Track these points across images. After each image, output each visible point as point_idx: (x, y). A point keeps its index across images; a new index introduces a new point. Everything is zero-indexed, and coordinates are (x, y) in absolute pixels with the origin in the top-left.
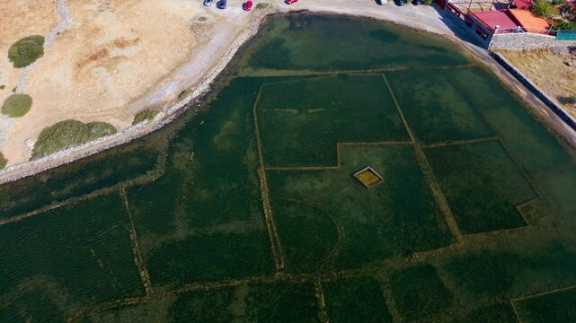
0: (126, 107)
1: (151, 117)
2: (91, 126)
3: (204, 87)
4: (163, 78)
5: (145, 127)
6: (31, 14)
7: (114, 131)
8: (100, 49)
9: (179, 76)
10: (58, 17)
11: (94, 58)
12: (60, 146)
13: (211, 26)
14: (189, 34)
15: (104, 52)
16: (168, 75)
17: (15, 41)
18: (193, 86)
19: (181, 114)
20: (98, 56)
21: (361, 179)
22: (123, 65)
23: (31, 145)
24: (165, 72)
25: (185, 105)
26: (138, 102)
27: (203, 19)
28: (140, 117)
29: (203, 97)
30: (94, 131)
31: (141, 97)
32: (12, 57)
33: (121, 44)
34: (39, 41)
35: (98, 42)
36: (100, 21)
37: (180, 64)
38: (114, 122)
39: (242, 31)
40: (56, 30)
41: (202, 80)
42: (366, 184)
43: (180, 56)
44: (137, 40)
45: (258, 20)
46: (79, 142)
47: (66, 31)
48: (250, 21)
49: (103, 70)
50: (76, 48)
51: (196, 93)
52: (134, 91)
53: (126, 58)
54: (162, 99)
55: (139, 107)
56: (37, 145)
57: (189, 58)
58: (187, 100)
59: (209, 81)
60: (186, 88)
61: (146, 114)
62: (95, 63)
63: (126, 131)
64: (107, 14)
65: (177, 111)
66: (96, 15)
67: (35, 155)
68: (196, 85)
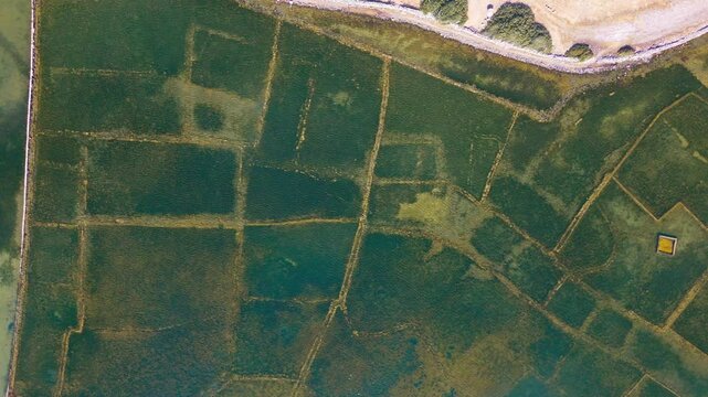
0: (575, 27)
3: (647, 55)
4: (627, 12)
7: (549, 51)
9: (641, 21)
16: (633, 13)
18: (641, 45)
19: (606, 71)
21: (660, 243)
24: (635, 6)
25: (616, 64)
26: (588, 29)
29: (636, 66)
31: (594, 23)
37: (653, 5)
38: (555, 37)
41: (651, 46)
42: (660, 248)
51: (636, 57)
52: (594, 11)
54: (607, 39)
58: (622, 59)
59: (657, 51)
60: (632, 44)
65: (606, 65)
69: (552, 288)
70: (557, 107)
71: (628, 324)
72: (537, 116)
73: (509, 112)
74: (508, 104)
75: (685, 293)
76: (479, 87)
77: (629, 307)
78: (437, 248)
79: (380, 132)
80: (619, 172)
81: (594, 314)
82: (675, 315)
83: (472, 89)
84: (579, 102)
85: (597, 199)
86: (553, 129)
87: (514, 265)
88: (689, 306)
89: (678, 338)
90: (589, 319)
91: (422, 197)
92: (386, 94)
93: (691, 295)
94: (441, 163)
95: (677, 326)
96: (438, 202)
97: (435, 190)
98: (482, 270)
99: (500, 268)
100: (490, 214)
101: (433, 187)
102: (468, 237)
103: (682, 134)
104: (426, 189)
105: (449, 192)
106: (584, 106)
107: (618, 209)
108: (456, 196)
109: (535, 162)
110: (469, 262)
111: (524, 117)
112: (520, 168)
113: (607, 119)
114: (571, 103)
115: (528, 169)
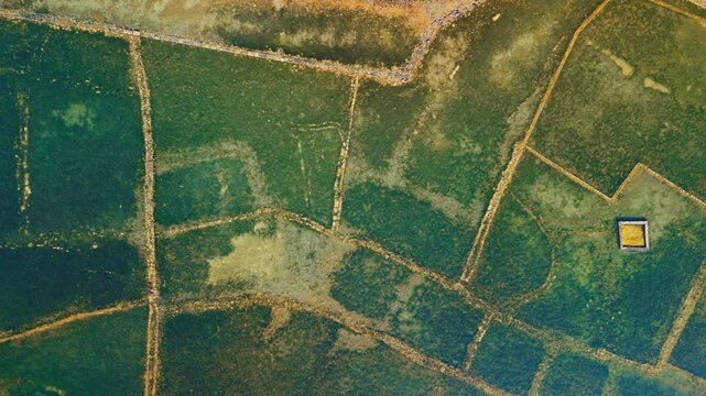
21: (622, 232)
42: (623, 242)
69: (471, 339)
70: (417, 57)
71: (601, 370)
72: (389, 77)
73: (344, 82)
74: (339, 68)
75: (679, 303)
76: (288, 51)
77: (596, 344)
78: (281, 316)
79: (149, 155)
80: (534, 136)
81: (544, 366)
82: (671, 342)
83: (278, 57)
84: (449, 42)
85: (510, 188)
86: (418, 93)
87: (405, 316)
88: (690, 322)
89: (683, 375)
90: (539, 376)
91: (238, 241)
92: (144, 92)
93: (689, 304)
94: (257, 183)
95: (678, 358)
96: (267, 244)
97: (259, 226)
98: (357, 333)
99: (384, 325)
100: (351, 246)
101: (253, 222)
102: (325, 288)
103: (618, 56)
104: (243, 228)
105: (280, 225)
106: (457, 46)
107: (545, 194)
108: (294, 229)
109: (402, 150)
110: (334, 328)
111: (369, 84)
112: (379, 164)
113: (498, 58)
114: (436, 46)
115: (393, 162)
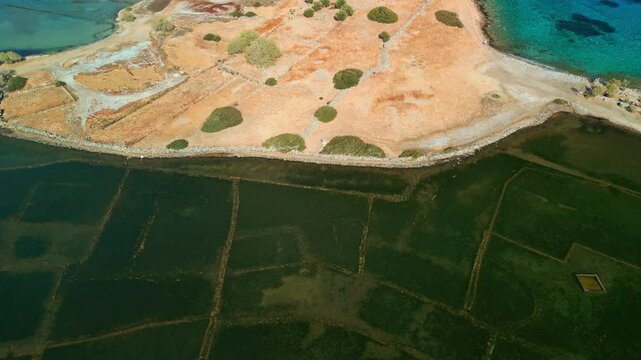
0: (399, 143)
1: (415, 157)
2: (369, 146)
3: (470, 150)
4: (438, 132)
5: (408, 162)
6: (361, 53)
7: (383, 156)
8: (399, 94)
9: (453, 134)
10: (379, 61)
11: (392, 99)
12: (342, 152)
13: (501, 105)
14: (477, 105)
15: (401, 97)
16: (444, 131)
17: (342, 69)
18: (461, 146)
19: (440, 164)
20: (396, 98)
21: (581, 281)
22: (412, 112)
23: (325, 144)
24: (442, 127)
25: (446, 159)
26: (411, 143)
27: (497, 96)
28: (406, 153)
29: (464, 158)
30: (370, 150)
31: (414, 139)
32: (335, 79)
33: (417, 95)
34: (359, 74)
35: (400, 89)
36: (408, 73)
37: (458, 126)
38: (386, 149)
39: (528, 118)
40: (374, 70)
41: (470, 144)
42: (585, 287)
43: (461, 119)
44: (431, 96)
45: (549, 113)
46: (357, 154)
47: (380, 73)
48: (541, 112)
49: (395, 110)
50: (382, 87)
51: (460, 152)
52: (411, 133)
53: (416, 107)
54: (431, 147)
55: (410, 146)
56: (328, 145)
57: (468, 123)
58: (451, 154)
59: (477, 147)
60: (454, 145)
61: (413, 153)
62: (391, 102)
63: (392, 159)
64: (418, 69)
65: (438, 160)
66: (408, 67)
67: (325, 151)
68: (464, 146)
